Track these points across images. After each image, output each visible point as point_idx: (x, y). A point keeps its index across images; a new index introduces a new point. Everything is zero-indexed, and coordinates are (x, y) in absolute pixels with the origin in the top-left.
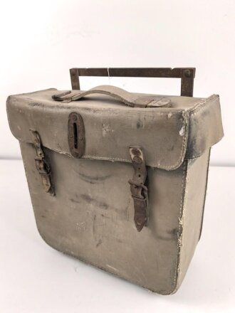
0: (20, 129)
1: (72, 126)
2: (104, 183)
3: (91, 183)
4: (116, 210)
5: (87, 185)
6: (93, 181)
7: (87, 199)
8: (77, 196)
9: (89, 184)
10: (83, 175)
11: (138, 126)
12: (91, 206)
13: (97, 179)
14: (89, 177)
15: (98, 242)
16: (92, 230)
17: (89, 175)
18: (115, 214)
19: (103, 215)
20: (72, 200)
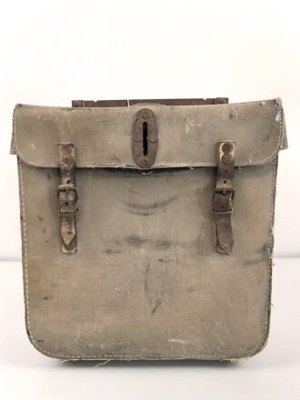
0: (34, 148)
1: (141, 126)
2: (165, 211)
3: (145, 215)
4: (183, 245)
5: (138, 219)
6: (149, 211)
7: (136, 241)
8: (118, 243)
9: (141, 217)
10: (134, 206)
11: (231, 116)
12: (143, 251)
13: (156, 206)
14: (142, 207)
15: (154, 306)
16: (143, 289)
17: (143, 203)
18: (181, 251)
19: (161, 260)
20: (108, 252)
